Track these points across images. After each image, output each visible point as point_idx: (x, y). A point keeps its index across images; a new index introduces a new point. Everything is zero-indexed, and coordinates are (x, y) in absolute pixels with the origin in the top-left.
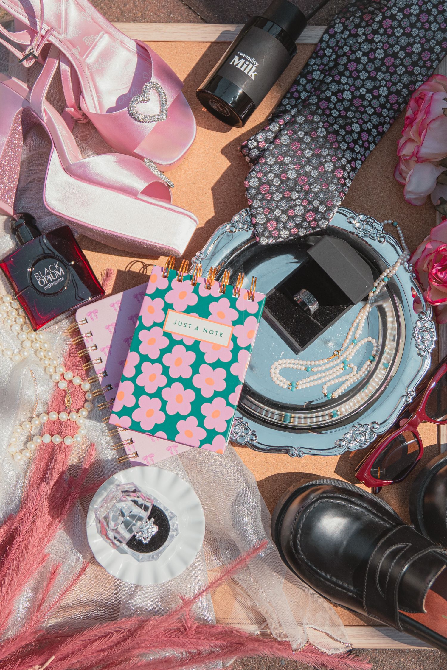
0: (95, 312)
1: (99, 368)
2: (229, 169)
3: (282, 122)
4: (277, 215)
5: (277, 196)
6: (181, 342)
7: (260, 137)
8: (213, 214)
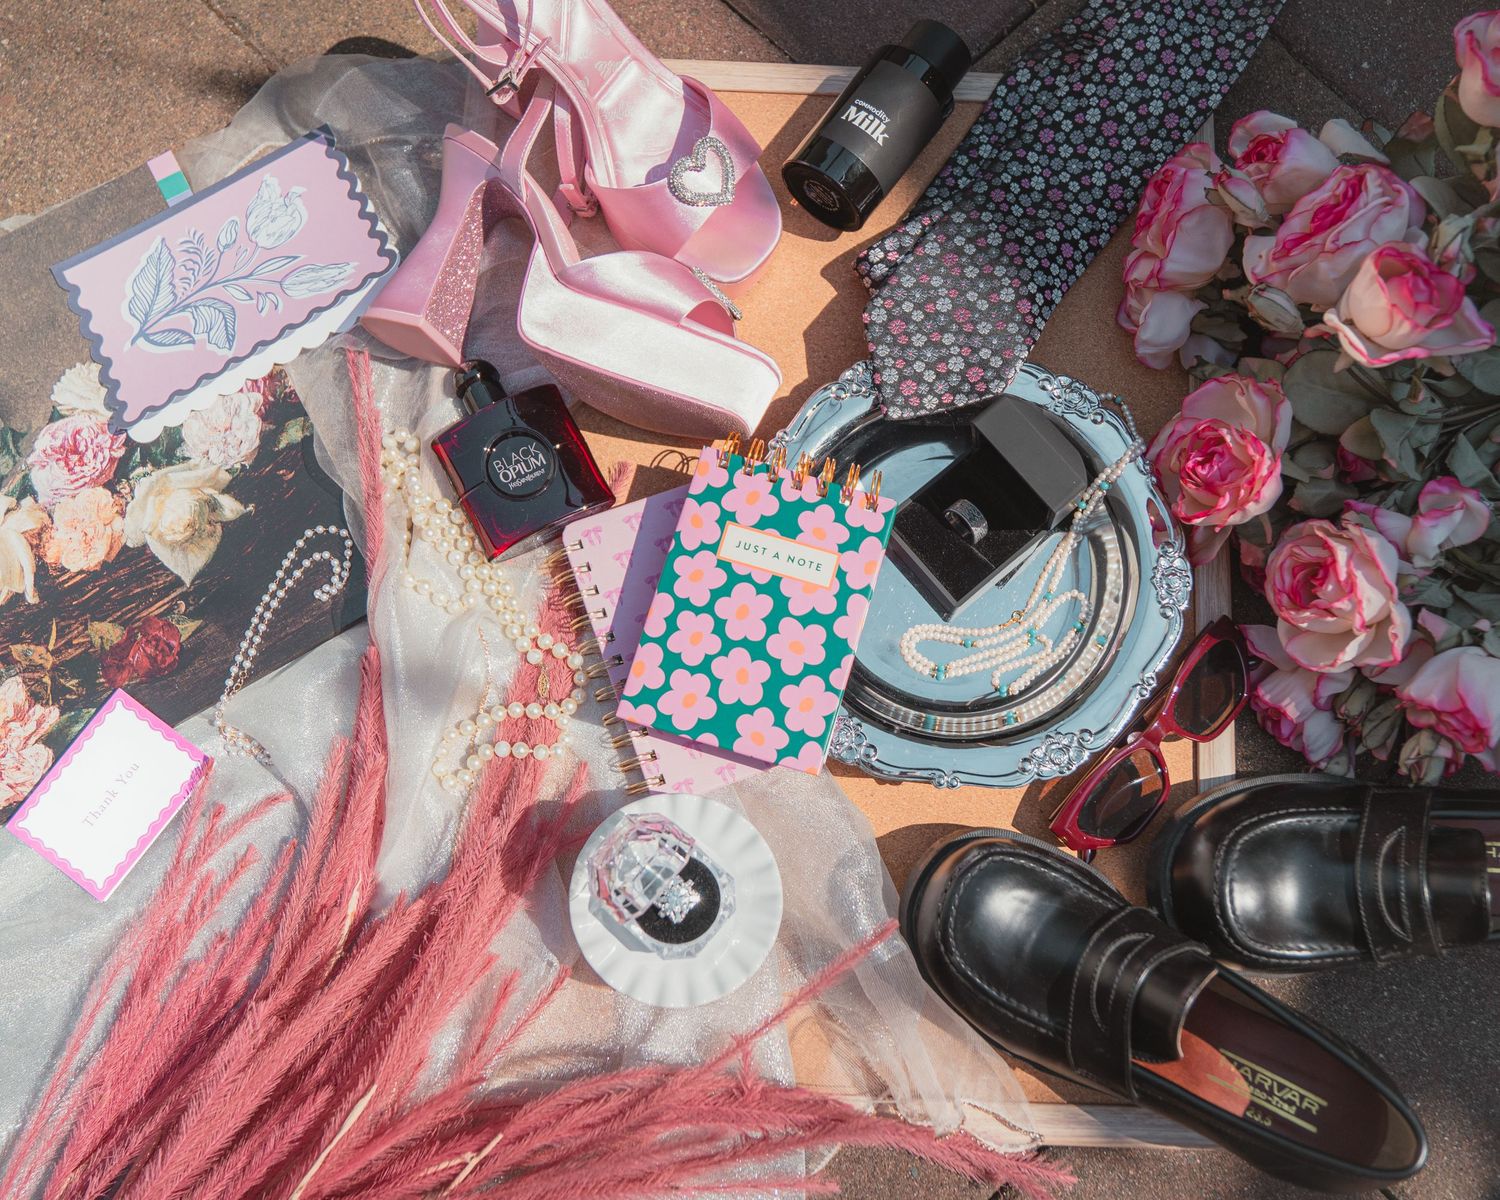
0: (597, 530)
1: (601, 626)
2: (834, 301)
3: (927, 221)
4: (918, 371)
5: (919, 340)
6: (748, 579)
7: (889, 243)
8: (805, 376)
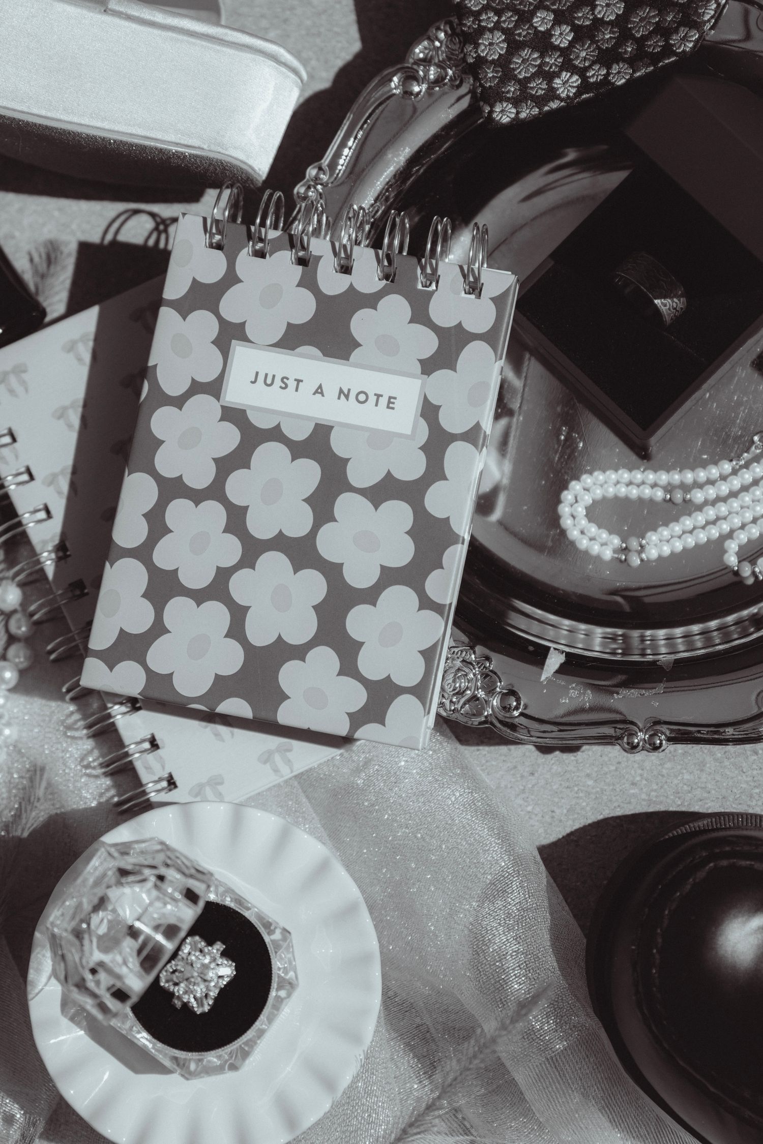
1: (44, 534)
4: (542, 29)
6: (276, 434)
8: (357, 46)
